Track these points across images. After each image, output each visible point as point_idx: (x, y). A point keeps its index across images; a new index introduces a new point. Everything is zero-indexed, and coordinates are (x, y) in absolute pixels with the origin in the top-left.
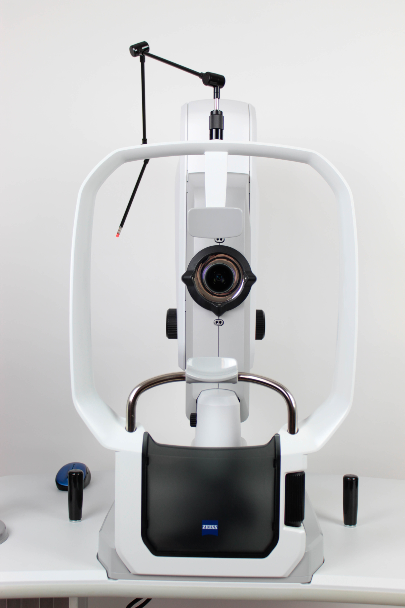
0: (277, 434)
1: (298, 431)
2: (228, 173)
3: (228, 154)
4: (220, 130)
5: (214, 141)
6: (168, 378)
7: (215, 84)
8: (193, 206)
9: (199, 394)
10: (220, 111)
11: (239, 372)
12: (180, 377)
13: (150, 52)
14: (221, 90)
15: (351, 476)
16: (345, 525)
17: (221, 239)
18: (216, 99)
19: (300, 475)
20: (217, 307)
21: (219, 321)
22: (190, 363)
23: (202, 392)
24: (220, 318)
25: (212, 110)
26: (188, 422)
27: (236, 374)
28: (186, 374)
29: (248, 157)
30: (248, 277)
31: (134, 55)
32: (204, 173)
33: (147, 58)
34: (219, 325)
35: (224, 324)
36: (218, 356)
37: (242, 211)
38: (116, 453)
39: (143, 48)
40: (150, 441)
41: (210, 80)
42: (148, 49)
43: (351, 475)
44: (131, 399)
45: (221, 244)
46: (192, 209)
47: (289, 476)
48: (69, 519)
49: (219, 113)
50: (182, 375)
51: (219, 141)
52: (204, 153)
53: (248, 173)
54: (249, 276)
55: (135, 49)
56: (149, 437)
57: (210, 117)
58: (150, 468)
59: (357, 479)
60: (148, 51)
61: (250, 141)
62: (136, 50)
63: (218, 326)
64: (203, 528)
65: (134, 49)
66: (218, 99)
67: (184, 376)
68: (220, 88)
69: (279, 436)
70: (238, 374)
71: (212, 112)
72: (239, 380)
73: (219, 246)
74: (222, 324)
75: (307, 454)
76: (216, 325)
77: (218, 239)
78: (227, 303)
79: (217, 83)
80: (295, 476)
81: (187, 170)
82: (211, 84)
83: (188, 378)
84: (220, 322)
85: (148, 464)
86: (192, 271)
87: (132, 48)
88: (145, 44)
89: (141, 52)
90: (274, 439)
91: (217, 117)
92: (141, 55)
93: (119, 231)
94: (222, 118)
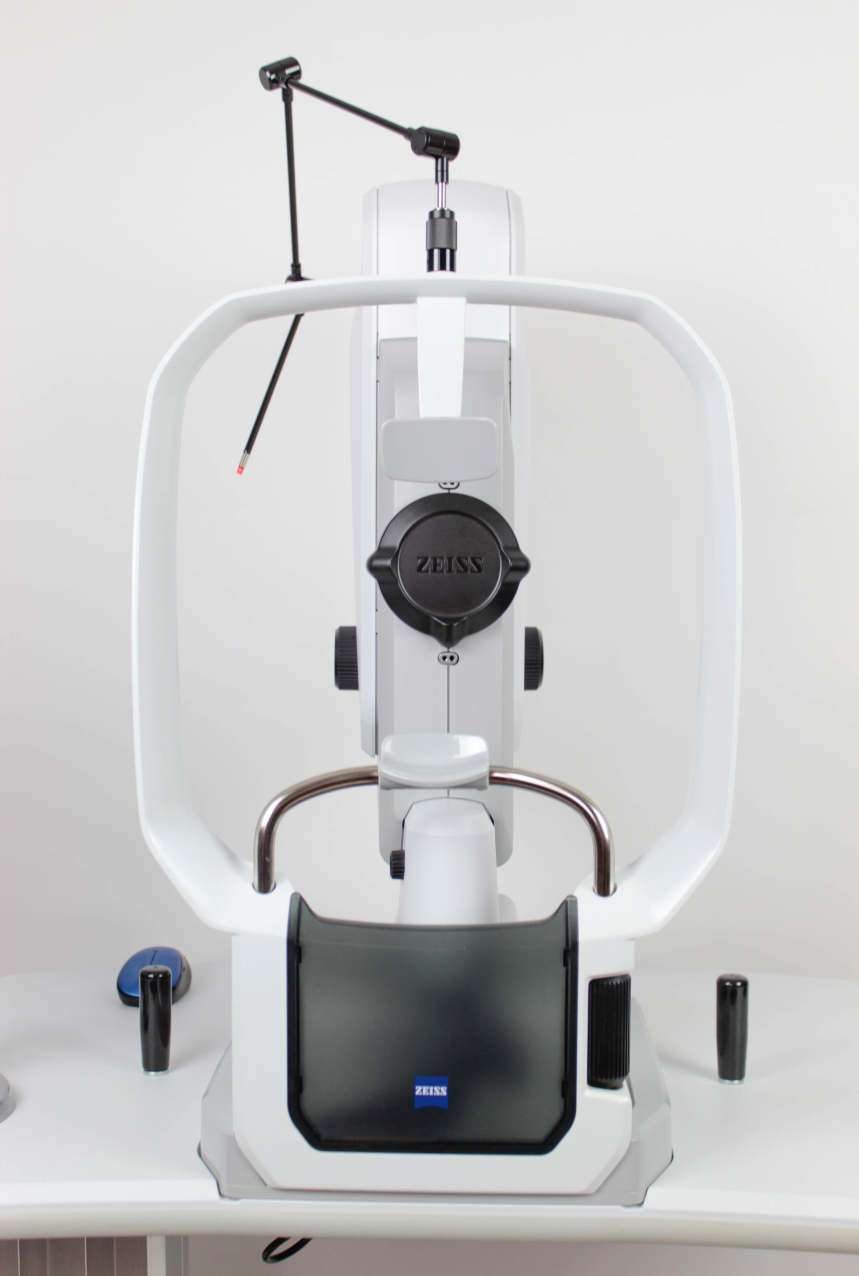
0: (571, 896)
1: (615, 890)
2: (468, 340)
3: (467, 303)
4: (448, 252)
5: (437, 274)
6: (341, 779)
7: (438, 151)
8: (392, 414)
9: (406, 812)
10: (448, 210)
11: (490, 767)
12: (367, 778)
13: (303, 81)
14: (451, 164)
15: (733, 978)
16: (722, 1080)
17: (452, 484)
18: (440, 184)
19: (621, 982)
20: (444, 624)
21: (448, 655)
22: (386, 746)
23: (414, 807)
24: (451, 650)
25: (431, 209)
26: (387, 868)
27: (484, 770)
28: (379, 771)
29: (507, 307)
31: (268, 85)
32: (415, 339)
33: (297, 93)
34: (448, 665)
35: (460, 660)
36: (448, 731)
37: (496, 426)
38: (233, 938)
39: (289, 71)
40: (305, 912)
41: (427, 145)
42: (298, 73)
43: (732, 975)
44: (265, 823)
45: (452, 491)
46: (390, 421)
47: (596, 985)
48: (142, 1069)
49: (448, 215)
50: (372, 771)
51: (447, 274)
52: (415, 300)
53: (507, 338)
55: (271, 73)
56: (303, 905)
57: (427, 223)
58: (305, 968)
59: (745, 984)
60: (299, 78)
61: (510, 273)
62: (273, 77)
63: (446, 666)
64: (417, 1093)
65: (268, 74)
66: (444, 184)
67: (375, 774)
68: (448, 160)
69: (574, 899)
70: (488, 771)
71: (431, 214)
72: (491, 783)
73: (449, 494)
74: (455, 660)
75: (633, 939)
76: (442, 663)
77: (445, 484)
79: (441, 150)
80: (610, 983)
81: (377, 334)
82: (431, 152)
83: (384, 778)
84: (452, 658)
85: (299, 960)
86: (392, 550)
87: (263, 71)
88: (293, 62)
89: (283, 79)
90: (564, 907)
91: (442, 224)
92: (284, 86)
93: (244, 460)
94: (454, 225)
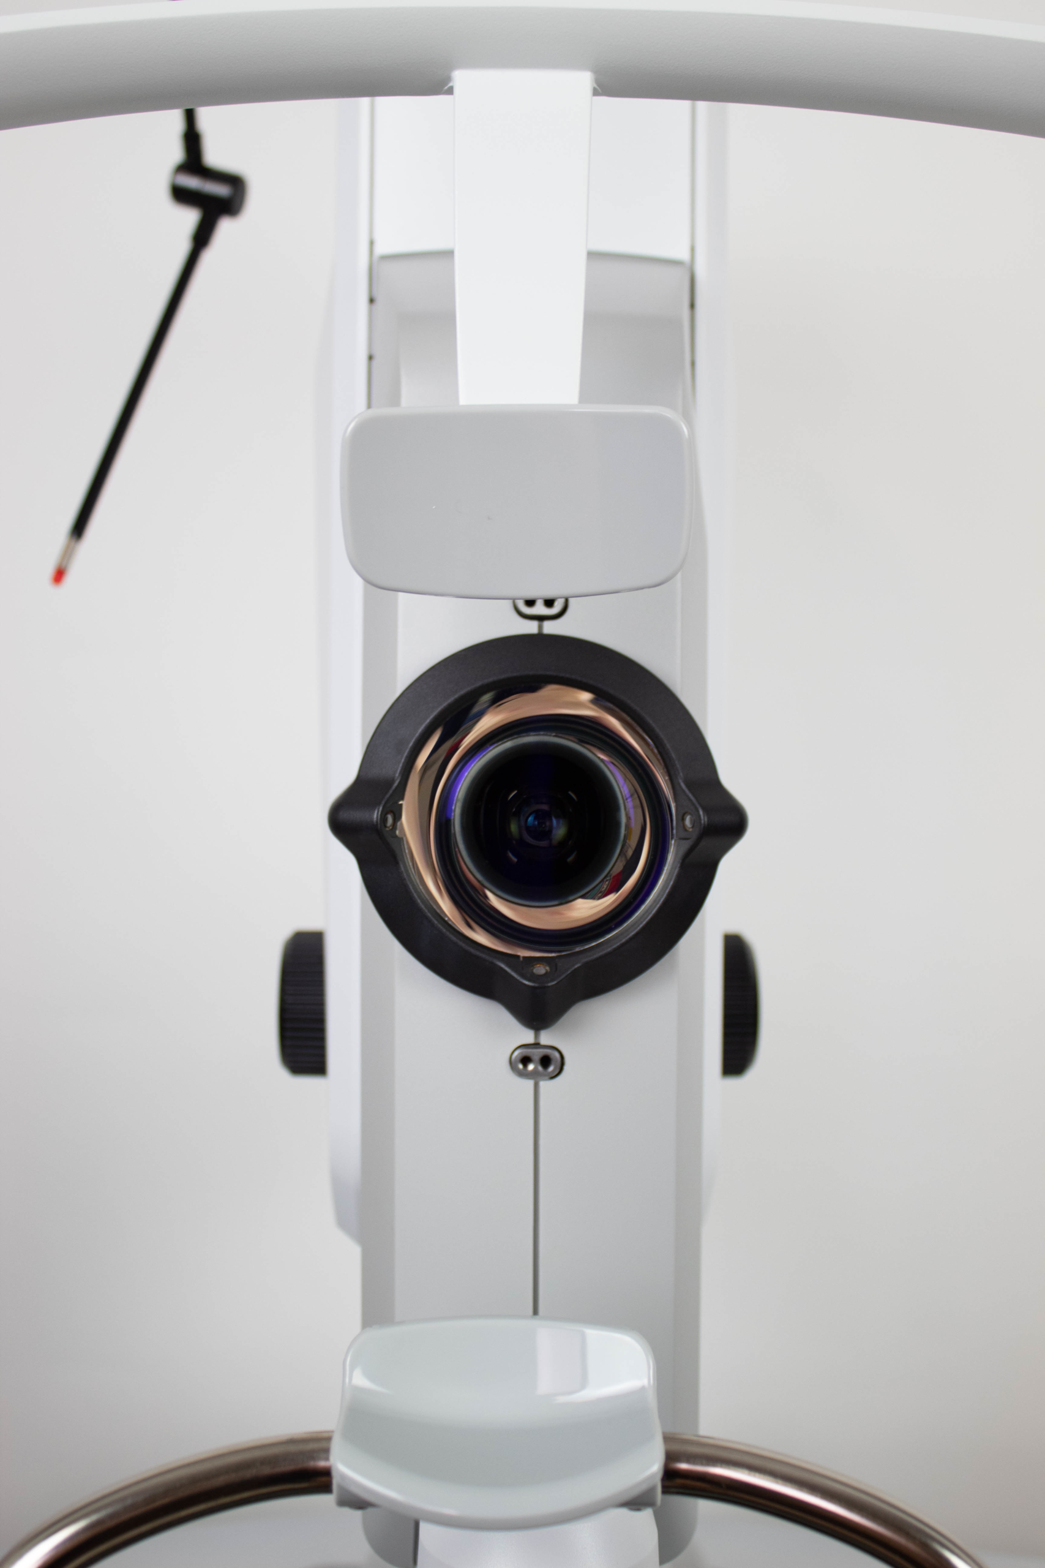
3: (596, 93)
12: (297, 1473)
17: (549, 603)
20: (527, 983)
21: (537, 1054)
24: (547, 1038)
28: (331, 1451)
29: (684, 105)
30: (701, 813)
32: (448, 254)
34: (536, 1078)
35: (566, 1068)
37: (685, 430)
45: (550, 628)
50: (313, 1455)
52: (449, 79)
53: (684, 256)
54: (704, 809)
63: (530, 1083)
67: (321, 1462)
72: (672, 1494)
73: (540, 640)
74: (553, 1068)
76: (520, 1075)
77: (530, 603)
78: (585, 960)
81: (372, 243)
84: (545, 1061)
86: (389, 783)
93: (67, 554)
